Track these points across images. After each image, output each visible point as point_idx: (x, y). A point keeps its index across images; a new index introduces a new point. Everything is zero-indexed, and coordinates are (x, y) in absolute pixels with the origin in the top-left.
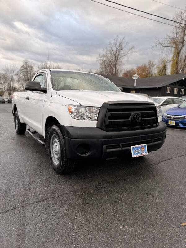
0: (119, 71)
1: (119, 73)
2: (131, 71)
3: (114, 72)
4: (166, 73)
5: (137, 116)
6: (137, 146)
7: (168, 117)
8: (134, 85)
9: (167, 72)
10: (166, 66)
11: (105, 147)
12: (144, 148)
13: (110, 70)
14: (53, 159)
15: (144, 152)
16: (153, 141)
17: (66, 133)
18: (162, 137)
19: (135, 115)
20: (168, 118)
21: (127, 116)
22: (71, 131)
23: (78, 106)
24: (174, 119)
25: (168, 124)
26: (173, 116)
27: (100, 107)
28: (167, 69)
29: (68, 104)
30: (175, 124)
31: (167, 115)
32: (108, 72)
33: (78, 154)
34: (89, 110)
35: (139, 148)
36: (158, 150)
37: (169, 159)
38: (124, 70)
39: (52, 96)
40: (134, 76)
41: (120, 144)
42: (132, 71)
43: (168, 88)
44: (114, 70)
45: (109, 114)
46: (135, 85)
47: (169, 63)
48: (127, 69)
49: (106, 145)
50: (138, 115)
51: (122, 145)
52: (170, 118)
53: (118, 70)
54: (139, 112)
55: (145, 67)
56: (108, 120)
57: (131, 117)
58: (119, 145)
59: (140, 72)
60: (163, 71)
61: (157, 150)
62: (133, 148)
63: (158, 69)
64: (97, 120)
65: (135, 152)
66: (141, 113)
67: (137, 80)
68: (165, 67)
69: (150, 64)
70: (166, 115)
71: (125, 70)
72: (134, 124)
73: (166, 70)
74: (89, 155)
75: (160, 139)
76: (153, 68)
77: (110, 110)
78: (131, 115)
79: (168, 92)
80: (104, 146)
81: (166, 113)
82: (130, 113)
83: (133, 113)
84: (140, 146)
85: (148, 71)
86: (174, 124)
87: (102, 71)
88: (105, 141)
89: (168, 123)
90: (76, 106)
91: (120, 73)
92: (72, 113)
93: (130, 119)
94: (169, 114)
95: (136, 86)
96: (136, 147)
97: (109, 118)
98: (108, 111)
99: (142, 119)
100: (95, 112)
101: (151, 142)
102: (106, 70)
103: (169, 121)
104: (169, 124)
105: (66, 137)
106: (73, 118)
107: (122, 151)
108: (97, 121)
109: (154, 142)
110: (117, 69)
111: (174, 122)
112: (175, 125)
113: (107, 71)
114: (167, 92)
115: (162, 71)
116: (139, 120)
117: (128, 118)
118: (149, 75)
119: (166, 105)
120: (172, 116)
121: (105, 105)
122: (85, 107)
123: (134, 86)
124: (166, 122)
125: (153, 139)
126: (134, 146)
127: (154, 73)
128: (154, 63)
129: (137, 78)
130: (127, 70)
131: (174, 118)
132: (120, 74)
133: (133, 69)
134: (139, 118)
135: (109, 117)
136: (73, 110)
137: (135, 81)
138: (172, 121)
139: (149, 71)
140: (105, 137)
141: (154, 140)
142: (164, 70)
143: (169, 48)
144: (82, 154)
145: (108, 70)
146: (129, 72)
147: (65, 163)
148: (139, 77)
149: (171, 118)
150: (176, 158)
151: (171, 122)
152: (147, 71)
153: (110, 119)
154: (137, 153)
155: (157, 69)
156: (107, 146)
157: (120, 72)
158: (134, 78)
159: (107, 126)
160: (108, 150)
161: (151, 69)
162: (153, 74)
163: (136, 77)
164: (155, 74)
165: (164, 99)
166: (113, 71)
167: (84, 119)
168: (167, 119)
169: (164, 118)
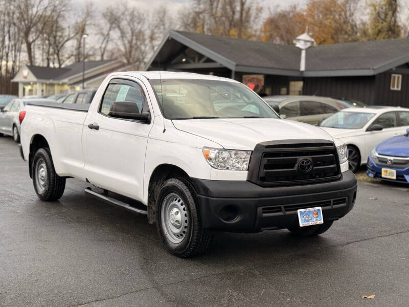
0: (253, 13)
1: (252, 18)
2: (289, 13)
3: (237, 16)
4: (395, 21)
5: (306, 163)
6: (307, 210)
7: (381, 160)
8: (299, 67)
9: (398, 19)
11: (260, 209)
12: (317, 213)
13: (224, 8)
14: (168, 236)
15: (318, 219)
16: (332, 203)
17: (201, 189)
18: (347, 198)
19: (303, 162)
20: (380, 163)
21: (291, 164)
22: (211, 188)
23: (219, 150)
24: (394, 165)
25: (381, 177)
26: (392, 158)
27: (252, 151)
28: (398, 9)
29: (203, 146)
30: (397, 176)
31: (379, 154)
32: (219, 14)
33: (223, 220)
34: (236, 154)
35: (310, 212)
36: (342, 218)
37: (365, 240)
38: (269, 9)
39: (165, 130)
40: (299, 40)
41: (282, 206)
42: (291, 15)
43: (395, 77)
44: (238, 8)
45: (265, 160)
46: (303, 68)
48: (278, 6)
49: (262, 207)
50: (308, 162)
51: (285, 207)
52: (384, 161)
53: (249, 9)
54: (309, 158)
56: (265, 170)
57: (297, 165)
58: (280, 207)
59: (316, 17)
60: (386, 15)
61: (340, 219)
62: (300, 212)
63: (372, 8)
64: (248, 170)
65: (303, 219)
66: (312, 158)
67: (307, 50)
70: (377, 155)
71: (272, 9)
72: (302, 176)
73: (394, 11)
74: (239, 222)
75: (343, 201)
76: (357, 3)
77: (266, 155)
78: (298, 161)
79: (394, 87)
80: (258, 209)
81: (376, 150)
82: (296, 159)
83: (301, 158)
84: (311, 209)
85: (343, 13)
86: (395, 177)
87: (197, 10)
88: (260, 200)
89: (381, 174)
90: (217, 149)
91: (256, 18)
92: (210, 159)
93: (295, 169)
94: (382, 153)
95: (307, 70)
96: (305, 212)
97: (266, 167)
98: (264, 157)
99: (315, 168)
100: (244, 159)
101: (328, 204)
102: (212, 9)
103: (383, 169)
104: (383, 176)
105: (202, 196)
106: (212, 167)
107: (285, 216)
108: (247, 172)
109: (334, 204)
110: (246, 6)
111: (394, 171)
112: (397, 179)
113: (214, 10)
114: (392, 88)
115: (383, 16)
116: (310, 169)
117: (293, 167)
118: (344, 27)
119: (380, 129)
120: (389, 158)
121: (258, 147)
122: (230, 150)
123: (298, 70)
124: (377, 173)
125: (332, 200)
126: (303, 210)
127: (361, 20)
129: (309, 44)
130: (279, 10)
131: (395, 163)
132: (254, 21)
133: (295, 8)
134: (309, 167)
135: (265, 165)
136: (212, 155)
137: (303, 54)
138: (389, 170)
139: (345, 14)
140: (260, 195)
141: (334, 201)
142: (390, 13)
144: (227, 220)
145: (217, 7)
146: (283, 16)
147: (197, 236)
148: (312, 43)
149: (386, 162)
150: (379, 238)
151: (387, 171)
152: (340, 15)
153: (266, 169)
154: (308, 221)
155: (368, 11)
156: (263, 209)
157: (257, 14)
158: (300, 45)
159: (262, 179)
160: (265, 215)
161: (350, 10)
162: (358, 22)
163: (306, 41)
164: (364, 24)
165: (375, 114)
166: (234, 13)
167: (228, 168)
168: (377, 164)
169: (372, 164)
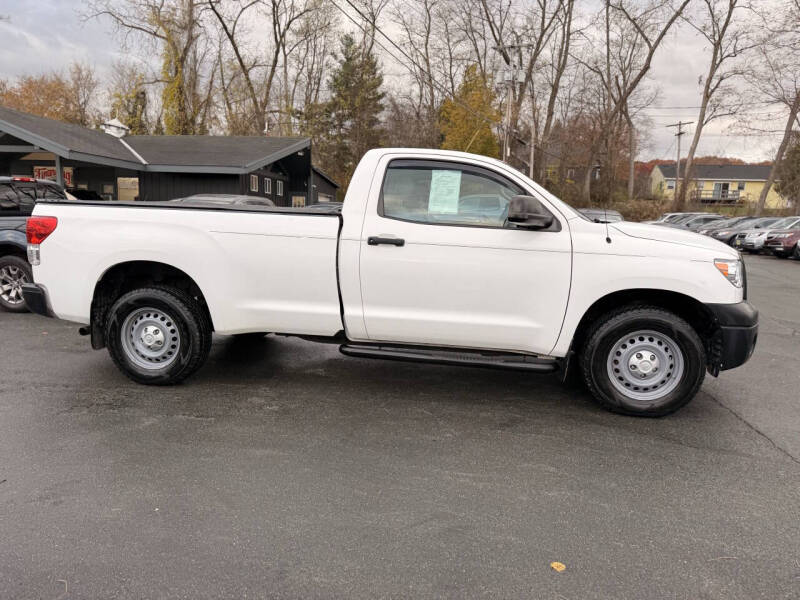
8: (139, 160)
10: (143, 93)
28: (148, 104)
43: (253, 178)
47: (151, 86)
55: (59, 83)
68: (141, 98)
69: (76, 76)
73: (144, 107)
76: (92, 91)
79: (253, 188)
114: (251, 190)
128: (94, 78)
142: (139, 107)
143: (147, 36)
161: (84, 97)
